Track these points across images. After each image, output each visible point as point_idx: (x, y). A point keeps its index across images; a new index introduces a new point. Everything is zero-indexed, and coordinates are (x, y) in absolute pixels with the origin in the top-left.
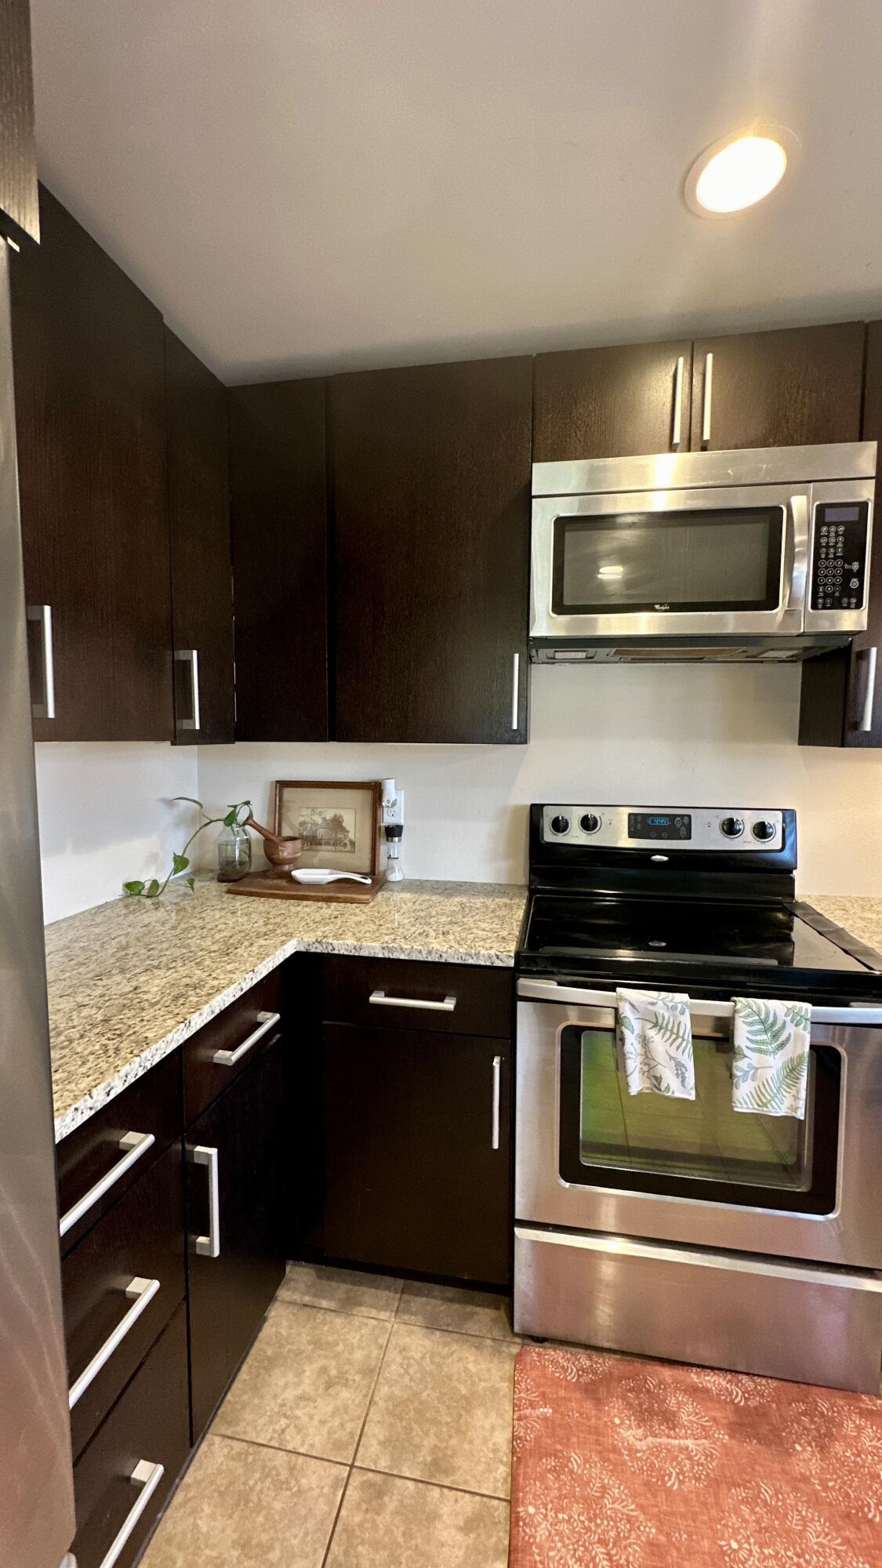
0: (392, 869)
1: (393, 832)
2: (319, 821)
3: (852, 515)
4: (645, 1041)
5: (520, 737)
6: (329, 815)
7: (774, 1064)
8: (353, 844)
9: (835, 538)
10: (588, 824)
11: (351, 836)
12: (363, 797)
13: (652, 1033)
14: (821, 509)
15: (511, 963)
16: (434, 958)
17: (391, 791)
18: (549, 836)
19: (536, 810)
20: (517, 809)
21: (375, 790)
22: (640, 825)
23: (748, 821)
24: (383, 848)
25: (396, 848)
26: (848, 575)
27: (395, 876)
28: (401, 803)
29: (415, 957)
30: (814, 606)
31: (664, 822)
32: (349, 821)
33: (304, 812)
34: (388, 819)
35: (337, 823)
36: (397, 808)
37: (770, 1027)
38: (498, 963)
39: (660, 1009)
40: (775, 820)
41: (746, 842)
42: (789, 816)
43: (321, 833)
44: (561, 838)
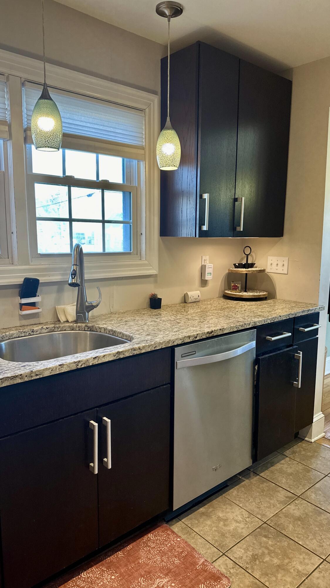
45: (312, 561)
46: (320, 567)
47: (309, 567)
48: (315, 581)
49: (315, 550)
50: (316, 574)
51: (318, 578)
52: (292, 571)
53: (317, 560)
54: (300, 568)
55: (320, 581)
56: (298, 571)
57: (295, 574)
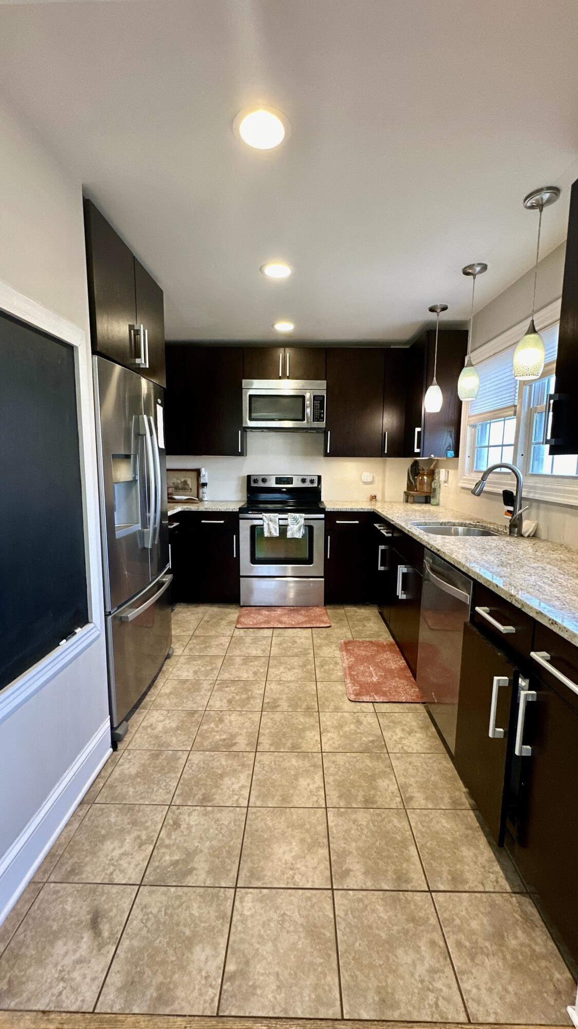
0: (204, 497)
1: (204, 485)
2: (179, 482)
3: (321, 399)
4: (268, 525)
5: (242, 454)
6: (183, 480)
7: (296, 527)
8: (191, 489)
9: (318, 403)
10: (264, 480)
11: (190, 487)
12: (194, 474)
13: (270, 523)
14: (314, 396)
15: (238, 510)
16: (218, 510)
17: (203, 472)
18: (253, 485)
19: (249, 477)
20: (243, 477)
21: (198, 472)
22: (279, 480)
23: (308, 479)
24: (201, 491)
25: (205, 489)
26: (321, 413)
27: (205, 499)
28: (206, 475)
29: (213, 510)
30: (313, 421)
31: (285, 479)
32: (189, 482)
33: (174, 479)
34: (202, 481)
35: (185, 482)
36: (205, 476)
37: (295, 519)
38: (234, 511)
39: (272, 517)
40: (316, 479)
41: (307, 485)
42: (319, 478)
43: (180, 486)
44: (255, 485)
45: (327, 745)
46: (320, 745)
47: (326, 739)
48: (314, 733)
49: (335, 756)
50: (318, 738)
51: (314, 736)
52: (332, 729)
53: (326, 748)
54: (329, 734)
55: (312, 735)
56: (328, 732)
57: (329, 729)
